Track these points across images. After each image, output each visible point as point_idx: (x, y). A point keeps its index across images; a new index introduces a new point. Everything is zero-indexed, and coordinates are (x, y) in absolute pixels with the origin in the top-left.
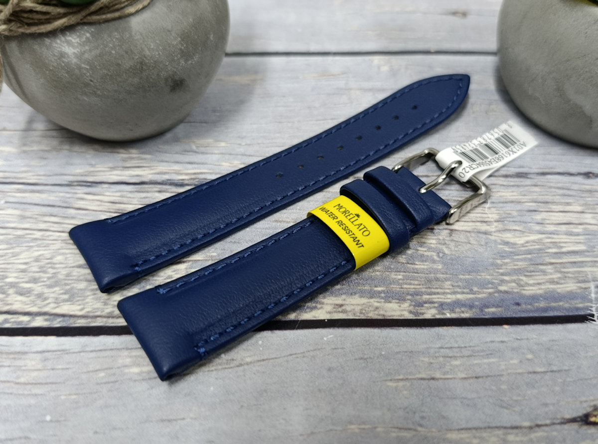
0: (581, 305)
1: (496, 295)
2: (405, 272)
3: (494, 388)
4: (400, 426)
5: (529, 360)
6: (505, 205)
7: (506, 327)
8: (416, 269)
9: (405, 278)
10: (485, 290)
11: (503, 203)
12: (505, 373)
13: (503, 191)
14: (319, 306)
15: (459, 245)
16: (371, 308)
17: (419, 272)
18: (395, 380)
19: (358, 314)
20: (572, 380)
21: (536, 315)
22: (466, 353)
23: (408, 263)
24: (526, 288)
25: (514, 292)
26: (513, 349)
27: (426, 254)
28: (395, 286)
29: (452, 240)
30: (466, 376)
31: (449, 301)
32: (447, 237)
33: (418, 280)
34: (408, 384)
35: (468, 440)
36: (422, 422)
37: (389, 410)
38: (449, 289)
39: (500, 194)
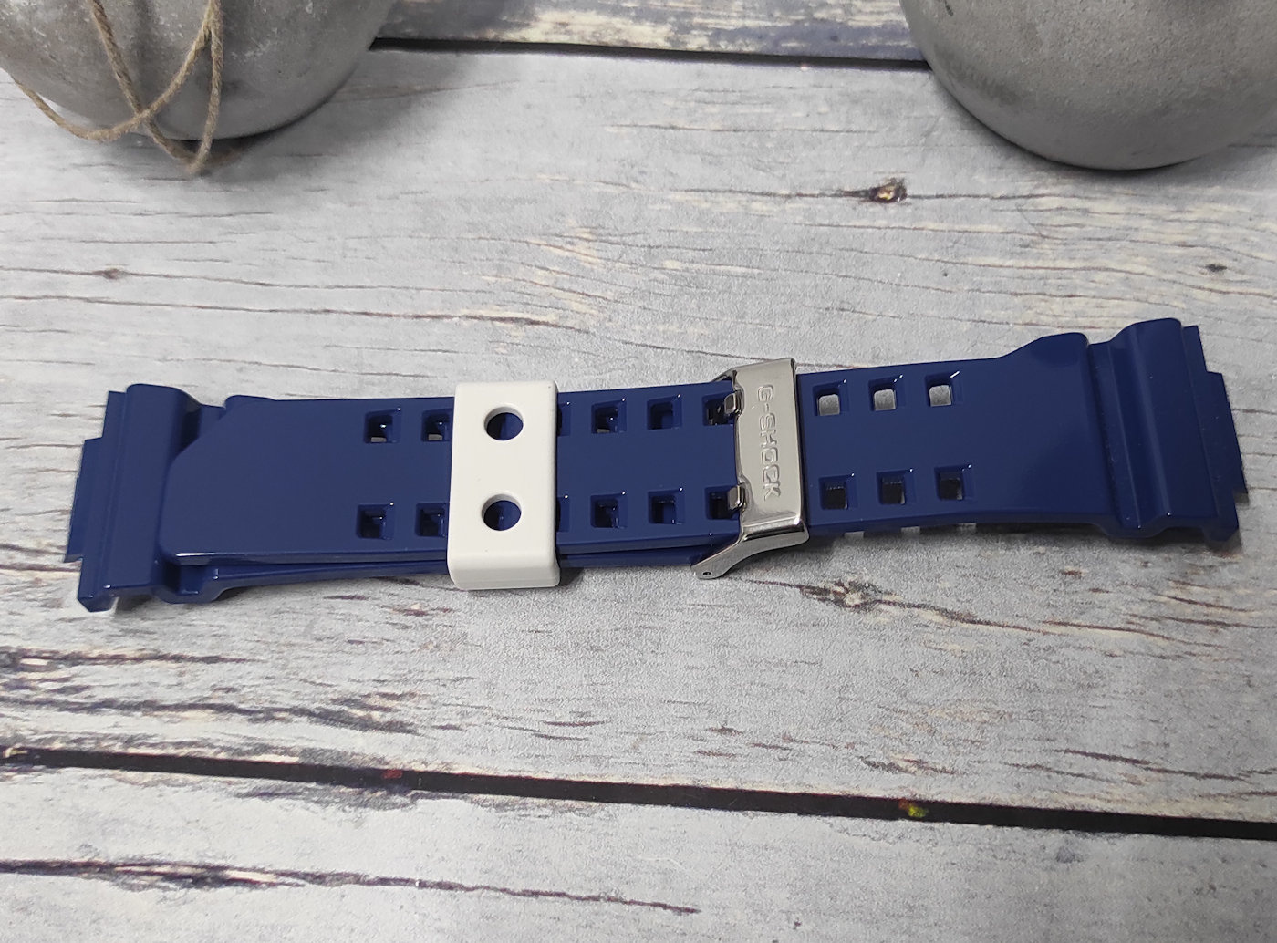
1: (806, 24)
3: (755, 145)
4: (608, 179)
5: (820, 114)
7: (804, 68)
10: (792, 17)
12: (777, 128)
14: (533, 23)
16: (610, 31)
18: (618, 125)
19: (589, 39)
20: (874, 144)
21: (856, 55)
22: (732, 97)
24: (857, 18)
25: (835, 22)
26: (803, 98)
30: (721, 128)
31: (731, 28)
34: (635, 131)
35: (696, 204)
36: (640, 178)
37: (599, 160)
38: (737, 12)
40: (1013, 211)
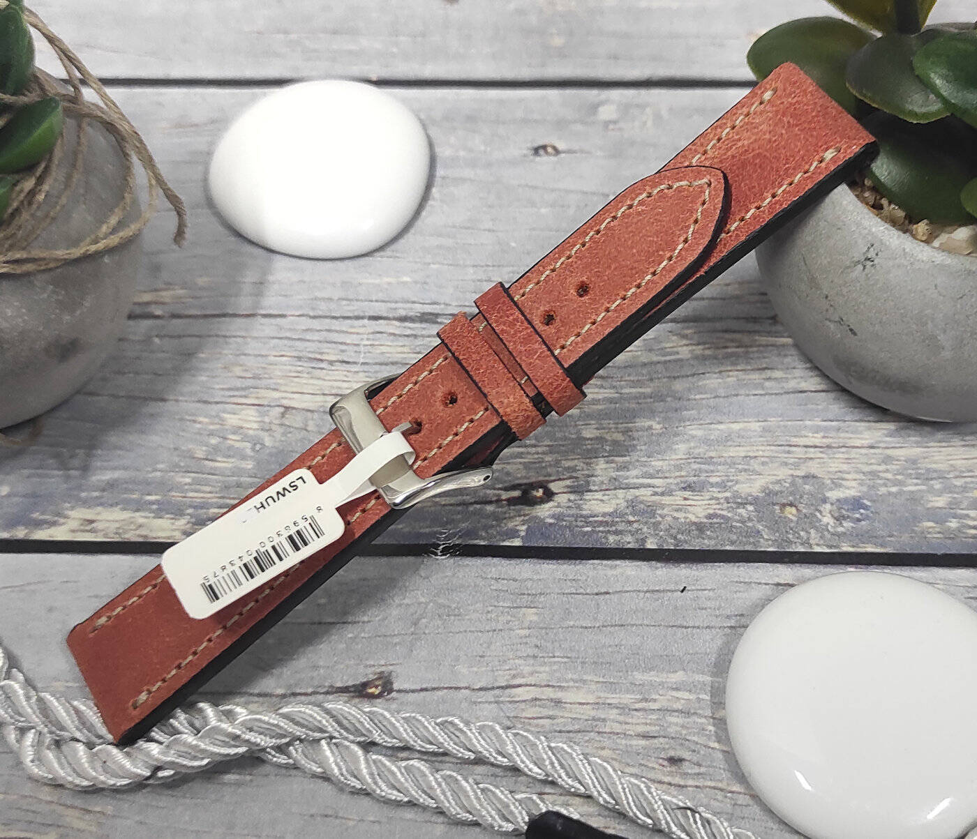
0: (427, 530)
2: (197, 473)
5: (320, 606)
6: (383, 367)
8: (216, 468)
9: (196, 482)
11: (381, 364)
13: (390, 344)
14: (62, 520)
15: (290, 433)
16: (132, 527)
17: (218, 472)
20: (366, 635)
23: (207, 459)
27: (237, 445)
28: (178, 494)
29: (282, 425)
32: (276, 419)
33: (210, 485)
39: (383, 349)
40: (490, 702)
